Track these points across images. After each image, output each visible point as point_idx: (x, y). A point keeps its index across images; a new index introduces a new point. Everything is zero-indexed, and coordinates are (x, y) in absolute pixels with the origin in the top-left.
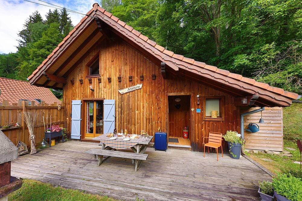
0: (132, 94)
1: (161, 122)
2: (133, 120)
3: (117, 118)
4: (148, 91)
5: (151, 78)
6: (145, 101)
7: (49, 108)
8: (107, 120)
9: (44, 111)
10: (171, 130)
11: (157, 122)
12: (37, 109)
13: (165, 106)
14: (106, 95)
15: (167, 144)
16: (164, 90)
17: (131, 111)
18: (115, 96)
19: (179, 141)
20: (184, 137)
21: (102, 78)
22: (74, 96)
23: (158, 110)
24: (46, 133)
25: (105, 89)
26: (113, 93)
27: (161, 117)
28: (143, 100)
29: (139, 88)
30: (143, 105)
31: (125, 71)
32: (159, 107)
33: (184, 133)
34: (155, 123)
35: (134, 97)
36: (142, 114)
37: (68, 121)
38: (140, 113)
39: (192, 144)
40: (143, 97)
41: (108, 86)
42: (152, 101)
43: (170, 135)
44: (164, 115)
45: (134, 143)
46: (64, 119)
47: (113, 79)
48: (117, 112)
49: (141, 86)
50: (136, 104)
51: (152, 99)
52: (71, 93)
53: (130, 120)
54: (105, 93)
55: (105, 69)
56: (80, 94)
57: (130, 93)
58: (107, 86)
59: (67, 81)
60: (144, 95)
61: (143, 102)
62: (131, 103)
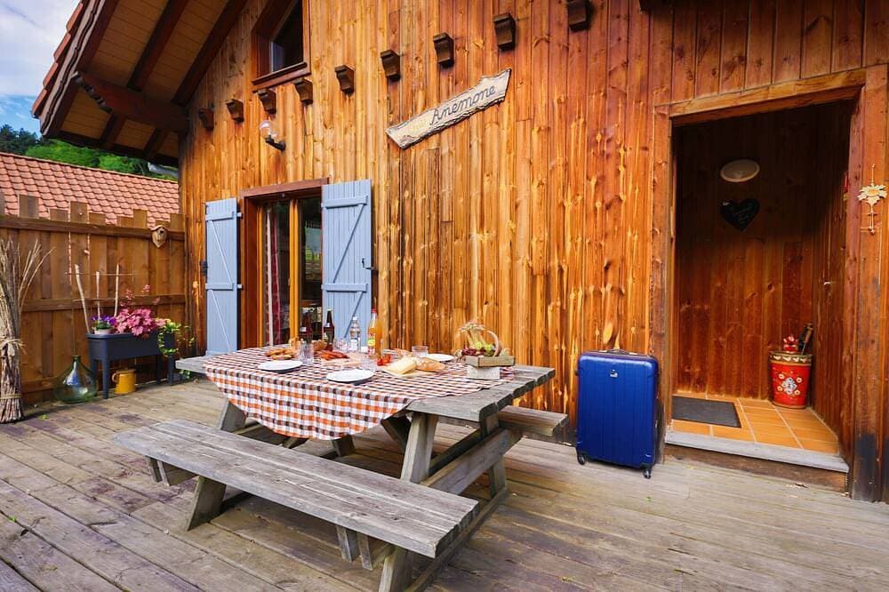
0: (454, 141)
1: (619, 293)
2: (461, 281)
3: (383, 276)
4: (541, 109)
5: (560, 24)
6: (523, 170)
7: (109, 232)
8: (339, 285)
9: (86, 242)
10: (694, 354)
11: (598, 293)
12: (49, 232)
13: (650, 186)
14: (335, 164)
15: (660, 432)
16: (645, 88)
17: (448, 233)
18: (371, 159)
19: (742, 415)
20: (773, 395)
21: (315, 78)
22: (214, 185)
23: (603, 216)
24: (93, 340)
25: (329, 133)
26: (363, 152)
27: (623, 260)
28: (515, 165)
29: (492, 98)
30: (514, 193)
31: (420, 18)
32: (609, 198)
33: (782, 368)
34: (586, 297)
35: (462, 157)
36: (504, 248)
37: (197, 293)
38: (495, 243)
39: (847, 447)
40: (512, 146)
41: (342, 114)
42: (566, 165)
43: (683, 378)
44: (644, 249)
45: (381, 404)
46: (184, 287)
47: (364, 74)
48: (383, 246)
49: (499, 84)
50: (475, 193)
51: (567, 151)
52: (204, 169)
53: (445, 283)
54: (329, 153)
55: (329, 29)
56: (233, 173)
57: (444, 134)
58: (338, 112)
59: (189, 118)
60: (520, 135)
61: (514, 178)
62: (446, 190)
